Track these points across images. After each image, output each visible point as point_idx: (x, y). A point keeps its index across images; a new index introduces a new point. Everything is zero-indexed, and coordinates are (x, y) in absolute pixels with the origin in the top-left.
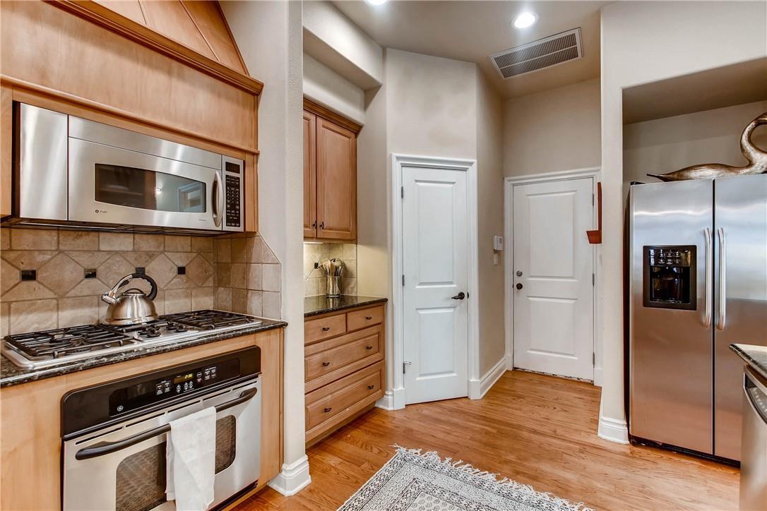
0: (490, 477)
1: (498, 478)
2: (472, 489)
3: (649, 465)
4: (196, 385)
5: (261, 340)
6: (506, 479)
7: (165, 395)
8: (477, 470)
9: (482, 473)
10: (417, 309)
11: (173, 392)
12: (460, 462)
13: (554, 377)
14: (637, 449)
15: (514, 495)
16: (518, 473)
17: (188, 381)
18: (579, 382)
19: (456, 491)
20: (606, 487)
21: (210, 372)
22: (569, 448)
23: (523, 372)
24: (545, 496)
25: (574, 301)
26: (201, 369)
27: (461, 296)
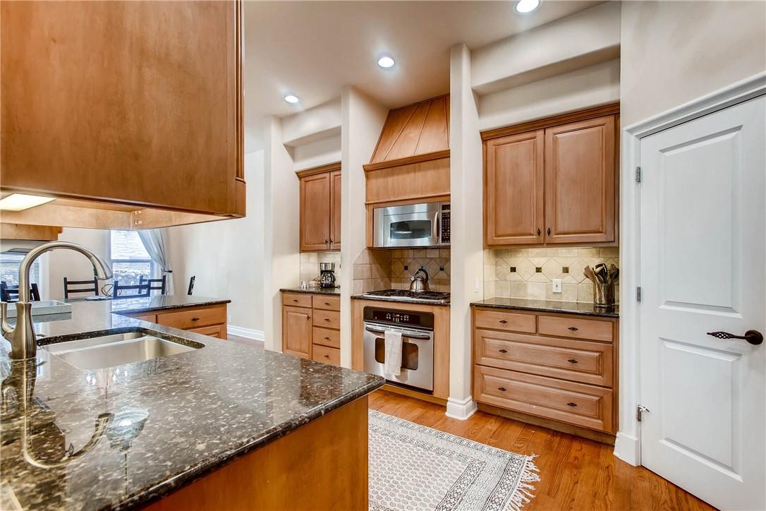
4: (400, 321)
5: (436, 311)
7: (388, 320)
11: (391, 320)
17: (397, 317)
21: (406, 318)
26: (403, 315)
27: (753, 337)
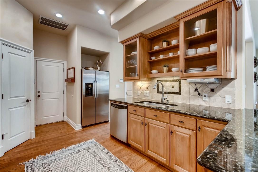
0: (63, 149)
1: (65, 148)
2: (62, 154)
3: (88, 130)
6: (67, 147)
8: (58, 150)
9: (60, 150)
10: (9, 109)
12: (51, 152)
13: (52, 123)
14: (84, 129)
15: (73, 148)
16: (68, 145)
18: (60, 122)
19: (59, 157)
20: (86, 137)
22: (73, 135)
23: (40, 125)
24: (78, 144)
25: (58, 99)
27: (28, 101)
